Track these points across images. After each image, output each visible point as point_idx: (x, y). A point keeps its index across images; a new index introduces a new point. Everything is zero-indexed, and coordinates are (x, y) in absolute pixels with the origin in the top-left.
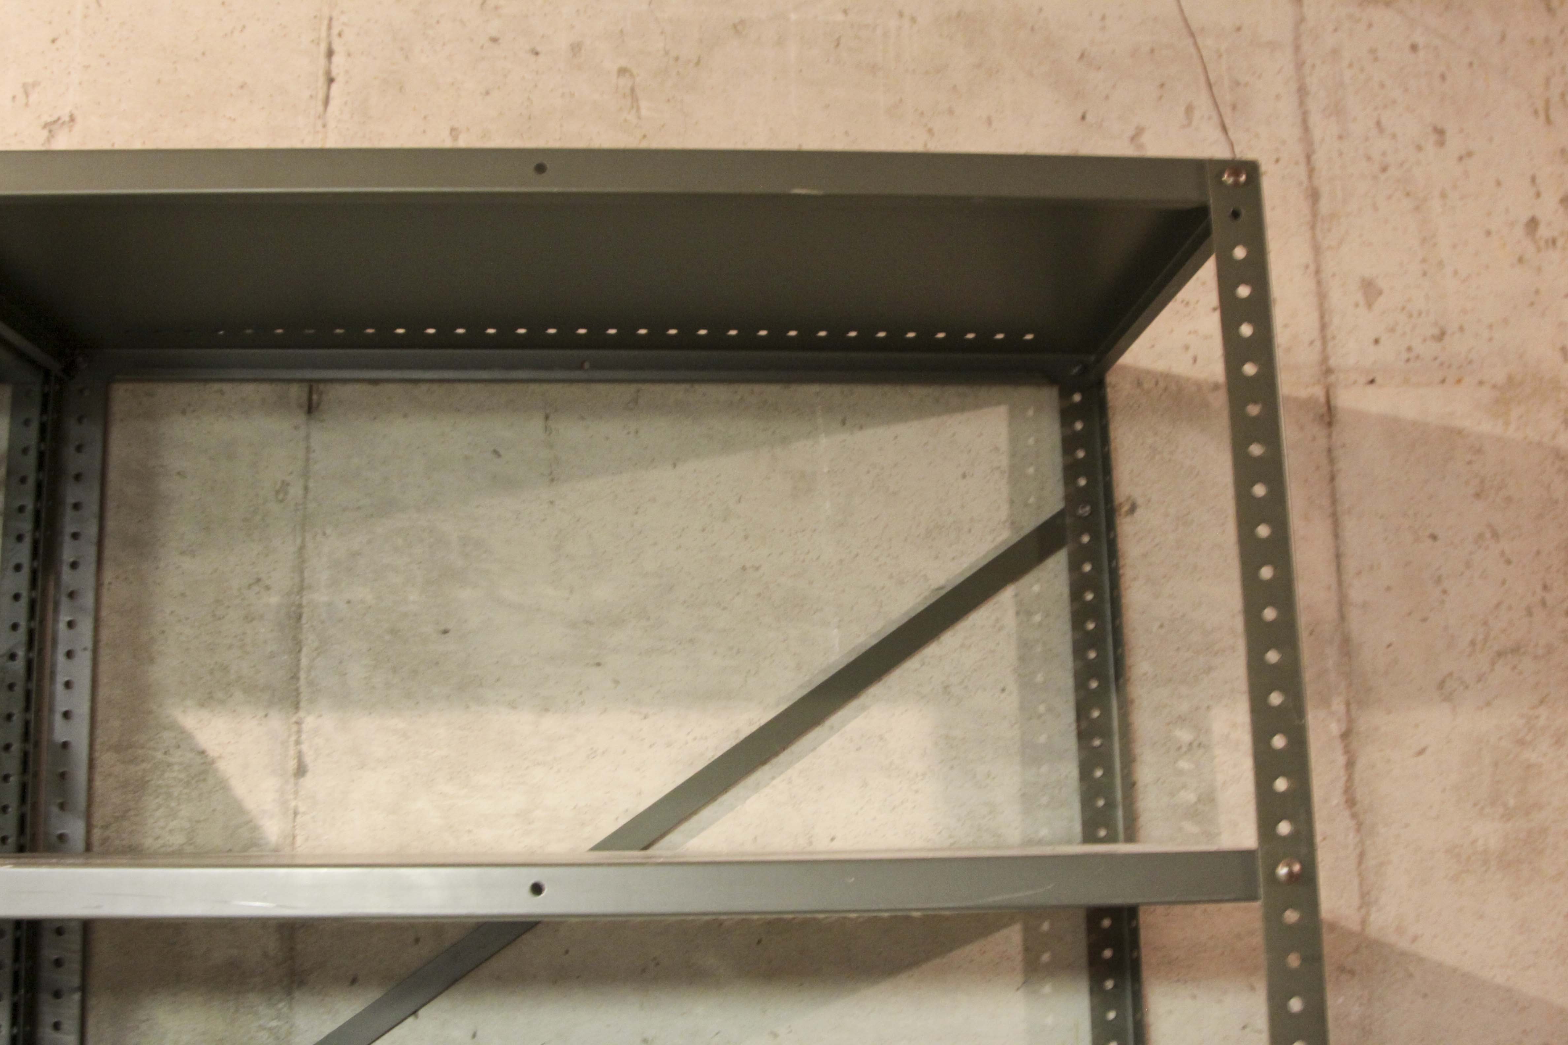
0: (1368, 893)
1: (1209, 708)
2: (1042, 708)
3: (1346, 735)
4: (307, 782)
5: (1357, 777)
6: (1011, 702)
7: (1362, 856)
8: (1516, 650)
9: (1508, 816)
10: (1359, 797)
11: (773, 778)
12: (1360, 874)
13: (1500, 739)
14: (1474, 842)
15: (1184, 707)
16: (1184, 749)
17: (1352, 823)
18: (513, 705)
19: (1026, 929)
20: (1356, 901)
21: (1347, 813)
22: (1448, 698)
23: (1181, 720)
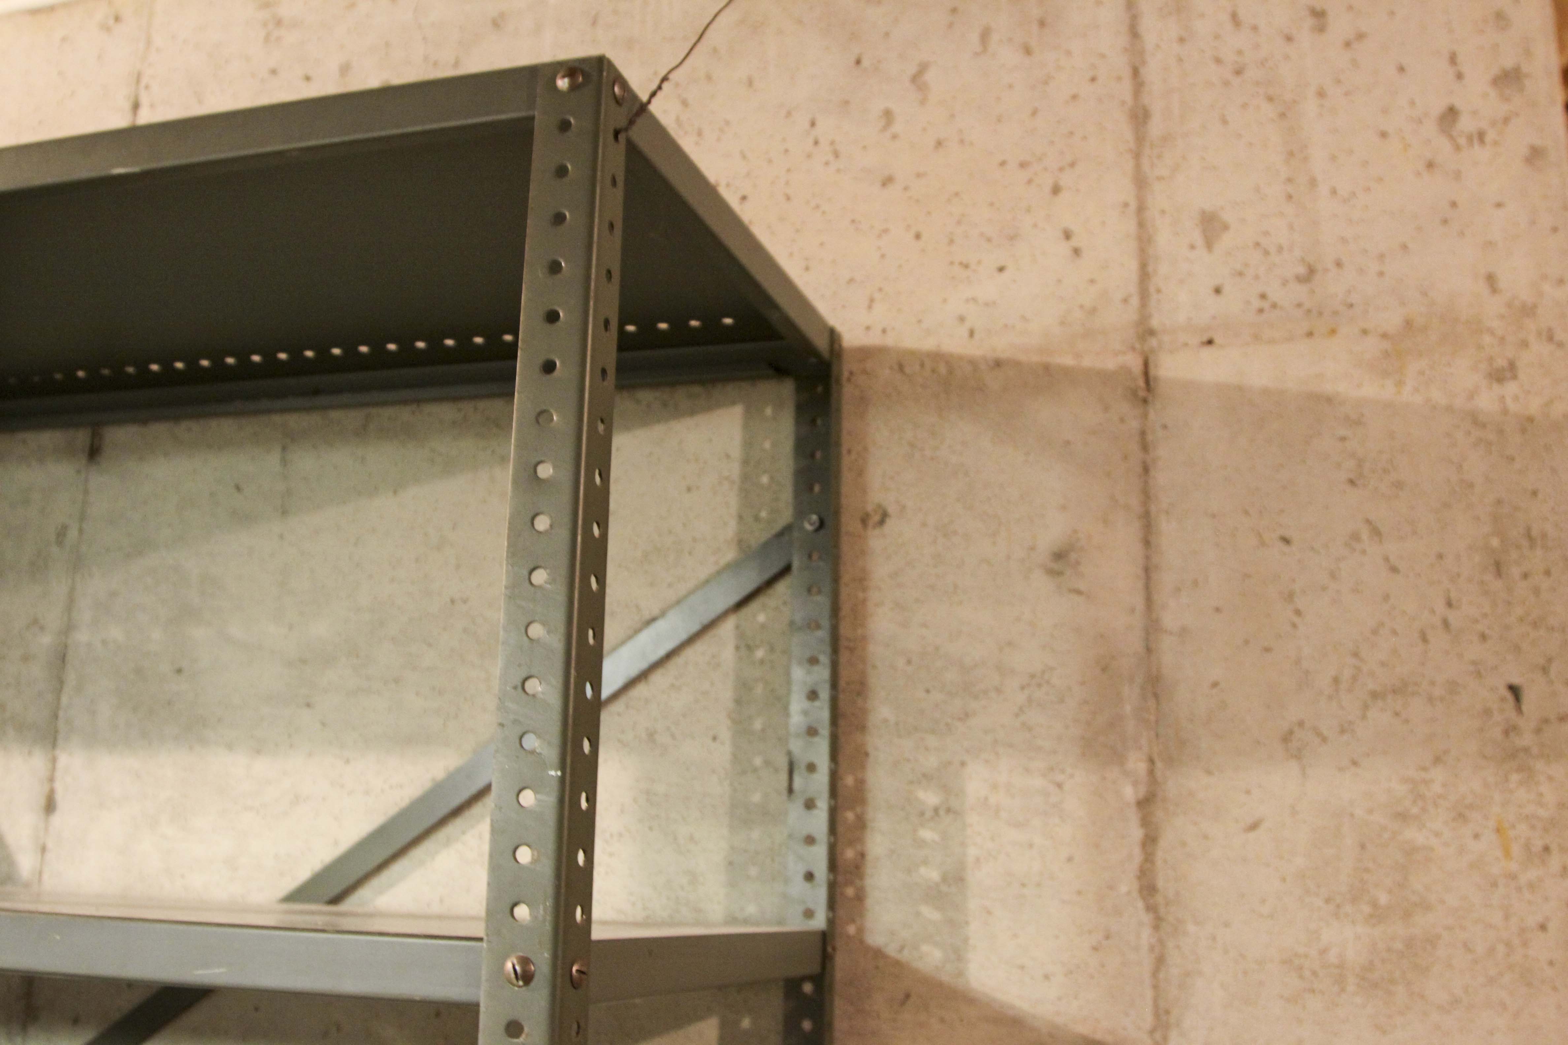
0: (1167, 1012)
1: (963, 764)
2: (758, 761)
3: (1145, 803)
4: (56, 819)
5: (1160, 855)
6: (723, 753)
7: (1160, 961)
8: (1401, 689)
9: (1377, 915)
10: (1160, 883)
11: (464, 833)
12: (1155, 987)
13: (1370, 811)
14: (1323, 952)
15: (931, 762)
16: (929, 814)
17: (1146, 918)
18: (230, 747)
19: (724, 1025)
20: (1148, 1020)
21: (1140, 904)
22: (1298, 756)
23: (927, 778)
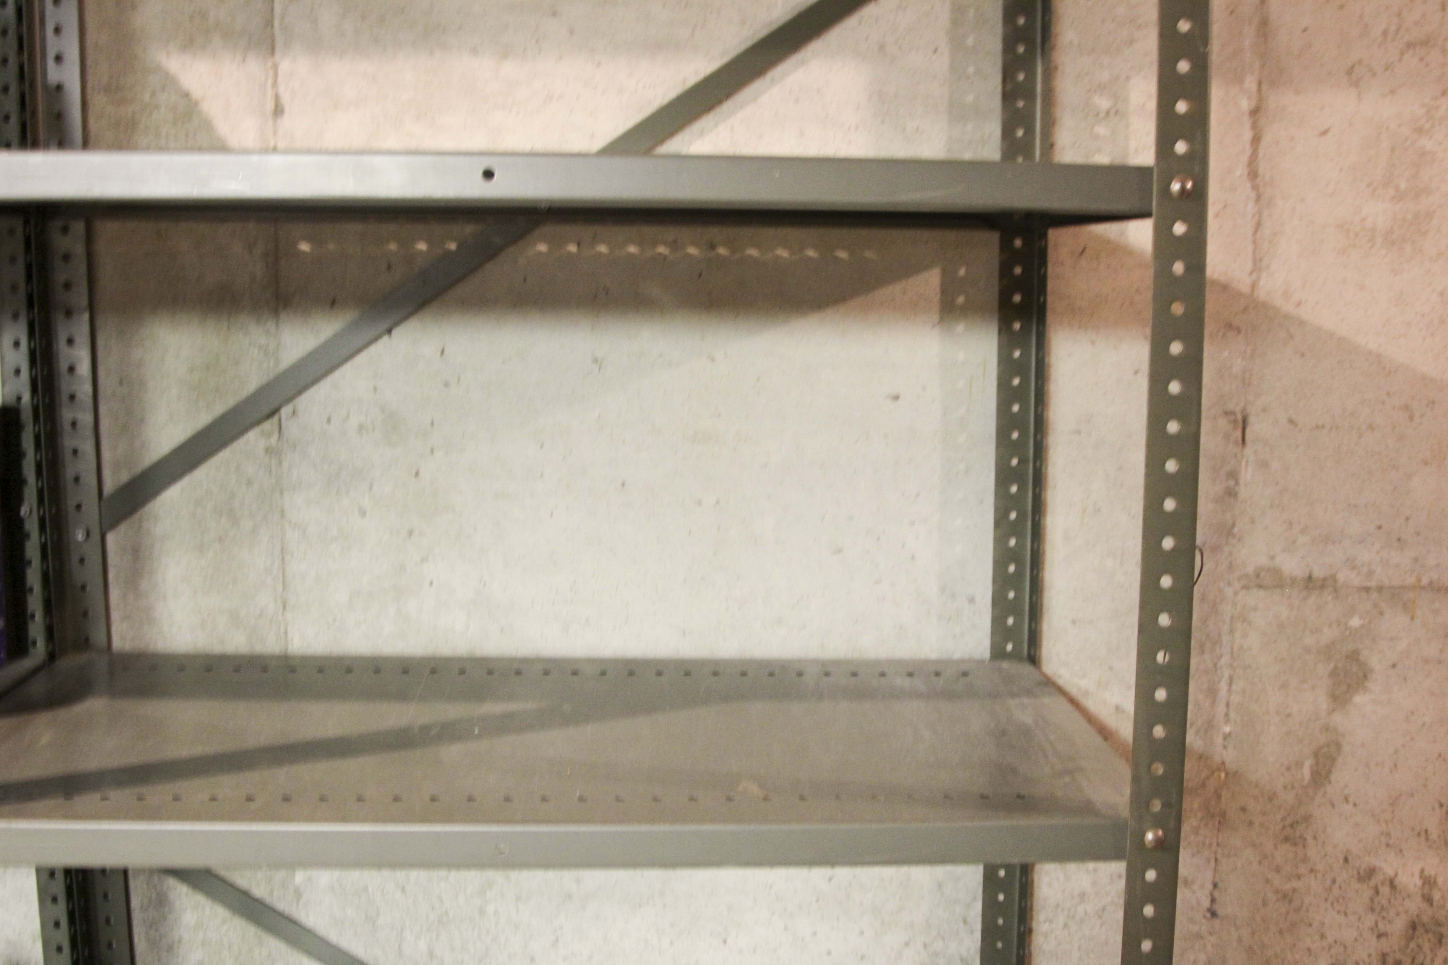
0: (1261, 260)
1: (1128, 78)
2: (971, 70)
3: (1255, 112)
4: (286, 122)
5: (1261, 152)
6: (942, 63)
7: (1258, 225)
8: (1426, 42)
9: (1399, 197)
10: (1261, 171)
12: (1254, 242)
13: (1400, 125)
14: (1364, 220)
15: (1104, 76)
16: (1102, 115)
17: (1253, 195)
18: (474, 51)
19: (944, 274)
20: (1249, 266)
21: (1248, 185)
22: (1356, 84)
23: (1101, 88)
